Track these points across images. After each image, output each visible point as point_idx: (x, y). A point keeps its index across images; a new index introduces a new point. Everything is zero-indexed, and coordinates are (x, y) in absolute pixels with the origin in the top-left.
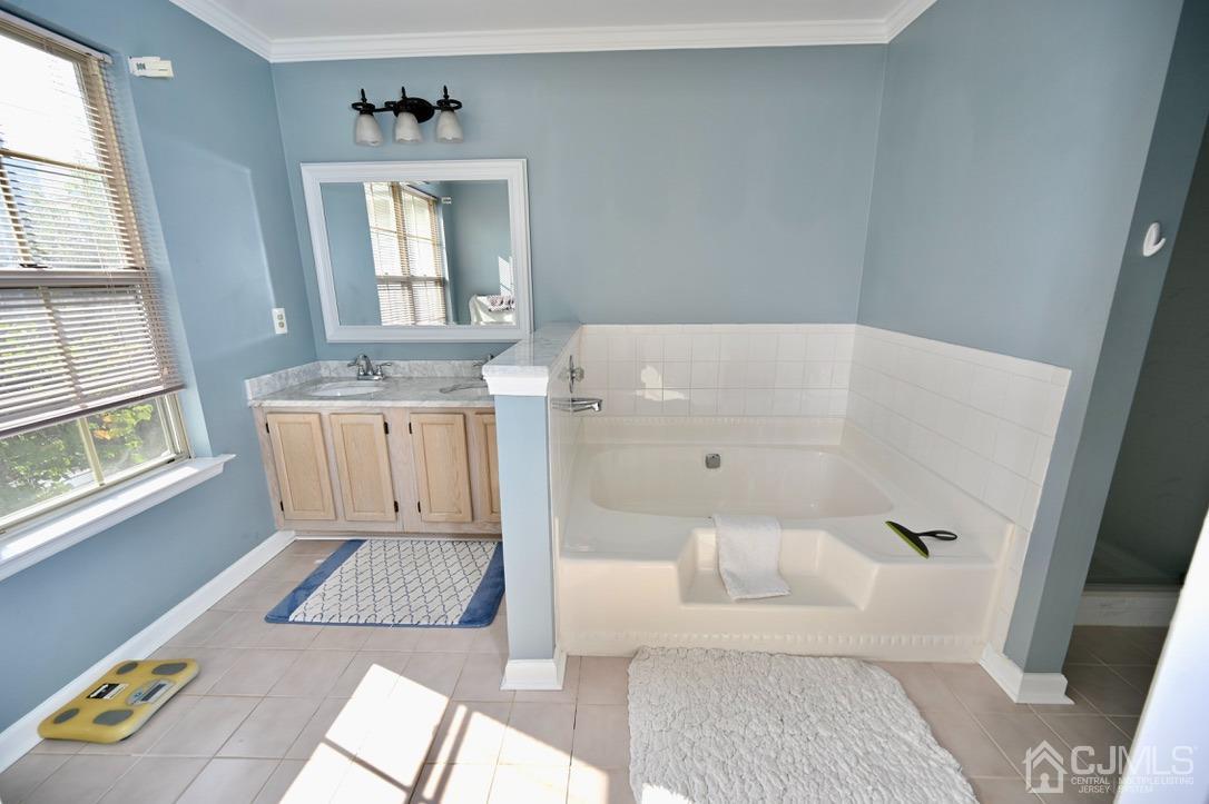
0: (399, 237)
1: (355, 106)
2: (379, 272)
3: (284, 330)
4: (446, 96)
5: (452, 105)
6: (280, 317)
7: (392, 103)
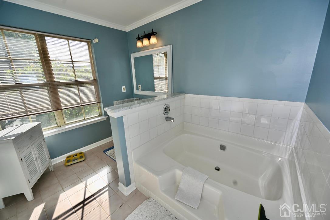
0: (165, 67)
1: (137, 38)
2: (155, 76)
3: (125, 91)
4: (153, 31)
5: (155, 33)
6: (124, 88)
7: (143, 36)
